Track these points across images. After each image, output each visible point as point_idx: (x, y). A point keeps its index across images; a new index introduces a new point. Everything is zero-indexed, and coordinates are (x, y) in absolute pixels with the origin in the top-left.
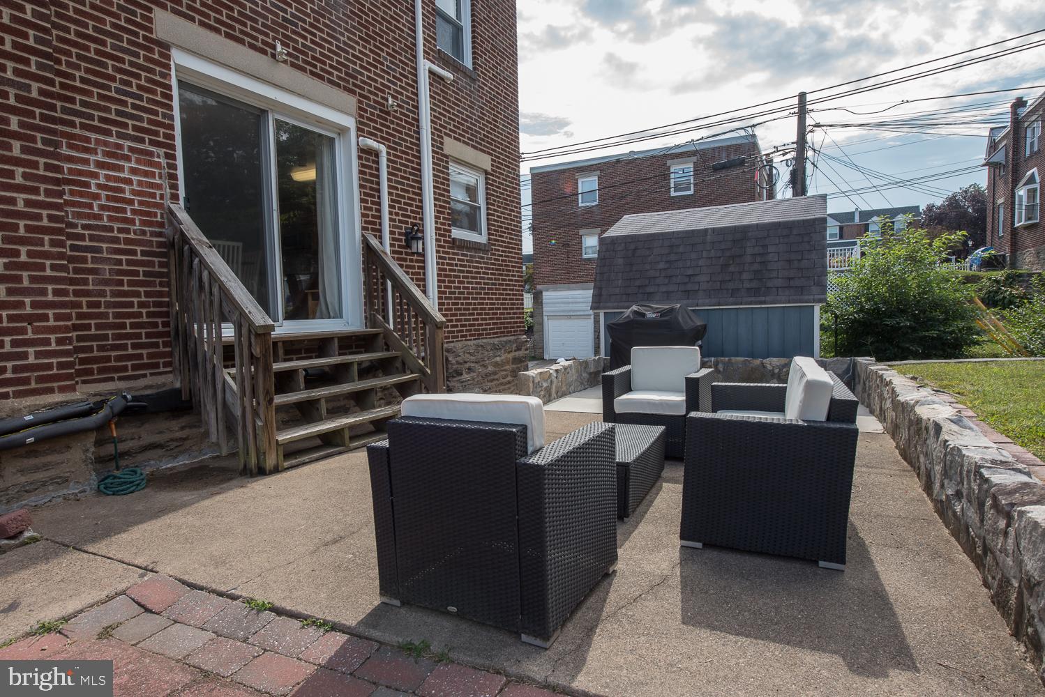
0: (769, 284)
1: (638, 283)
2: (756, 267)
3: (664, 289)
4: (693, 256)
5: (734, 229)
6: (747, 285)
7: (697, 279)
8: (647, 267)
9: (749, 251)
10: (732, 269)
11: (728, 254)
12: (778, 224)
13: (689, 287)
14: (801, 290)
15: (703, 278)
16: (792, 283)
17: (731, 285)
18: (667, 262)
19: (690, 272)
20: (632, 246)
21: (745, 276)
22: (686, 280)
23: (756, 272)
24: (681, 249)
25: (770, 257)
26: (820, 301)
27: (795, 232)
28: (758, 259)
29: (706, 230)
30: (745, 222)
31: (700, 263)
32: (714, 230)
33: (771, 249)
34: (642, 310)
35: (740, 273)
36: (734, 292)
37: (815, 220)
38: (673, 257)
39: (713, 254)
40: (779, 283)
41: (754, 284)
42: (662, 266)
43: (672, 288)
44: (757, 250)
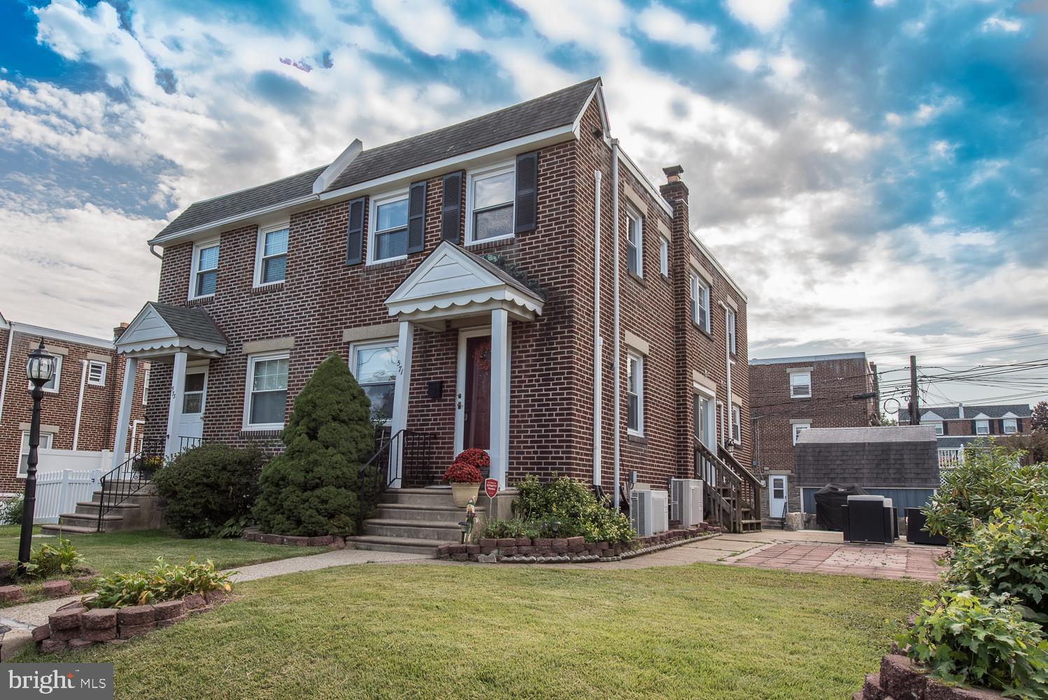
0: (906, 476)
1: (823, 472)
2: (897, 466)
3: (841, 476)
4: (858, 458)
5: (882, 444)
6: (892, 476)
7: (862, 471)
8: (829, 463)
9: (892, 457)
10: (882, 467)
11: (879, 458)
12: (909, 443)
13: (857, 476)
14: (925, 480)
15: (865, 471)
16: (920, 476)
17: (883, 476)
18: (842, 460)
19: (857, 467)
20: (817, 450)
21: (891, 471)
22: (855, 471)
23: (897, 469)
24: (850, 454)
25: (905, 461)
26: (937, 487)
27: (919, 448)
28: (898, 462)
29: (864, 444)
30: (888, 440)
31: (863, 462)
32: (869, 443)
33: (905, 457)
34: (835, 487)
35: (888, 469)
36: (885, 480)
37: (930, 442)
38: (845, 458)
39: (870, 457)
40: (912, 476)
41: (897, 476)
42: (838, 462)
43: (846, 476)
44: (898, 457)
